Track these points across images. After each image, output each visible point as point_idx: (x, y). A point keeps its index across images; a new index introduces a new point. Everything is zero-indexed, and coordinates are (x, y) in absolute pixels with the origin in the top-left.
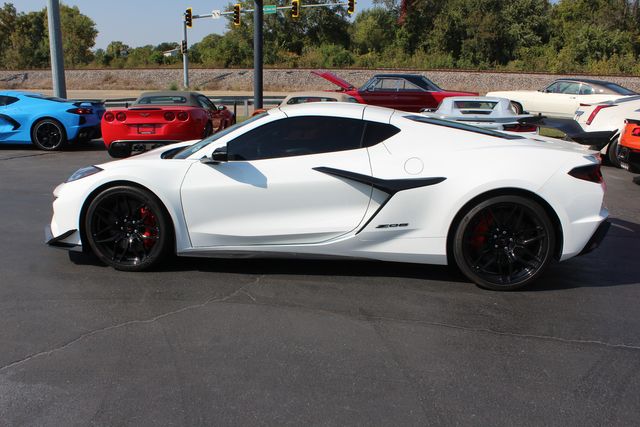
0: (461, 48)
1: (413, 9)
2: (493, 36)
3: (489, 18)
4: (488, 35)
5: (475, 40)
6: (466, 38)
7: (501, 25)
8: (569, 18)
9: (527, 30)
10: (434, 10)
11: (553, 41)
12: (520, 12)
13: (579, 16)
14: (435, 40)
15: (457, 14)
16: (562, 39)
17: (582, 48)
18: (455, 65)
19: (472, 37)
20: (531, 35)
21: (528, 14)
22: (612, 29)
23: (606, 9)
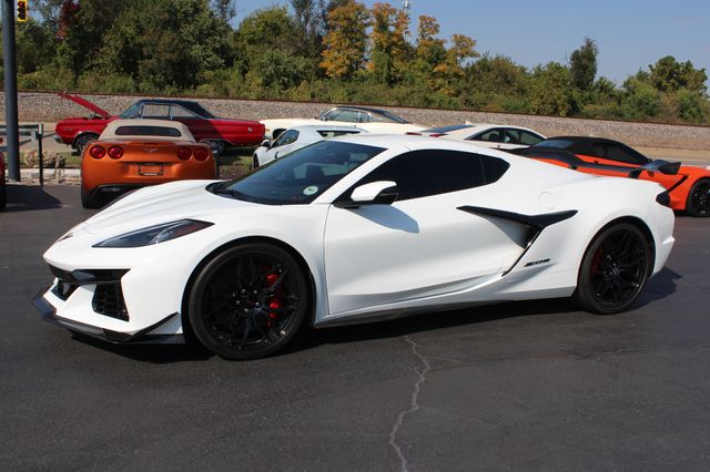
0: (138, 69)
1: (76, 21)
2: (174, 57)
3: (168, 36)
4: (168, 56)
5: (153, 61)
6: (142, 58)
7: (180, 46)
8: (251, 42)
9: (209, 52)
10: (102, 24)
11: (238, 64)
12: (201, 33)
13: (262, 40)
14: (107, 59)
15: (130, 31)
16: (246, 63)
17: (268, 73)
18: (138, 89)
19: (150, 57)
20: (215, 58)
21: (209, 35)
22: (295, 54)
23: (288, 34)
